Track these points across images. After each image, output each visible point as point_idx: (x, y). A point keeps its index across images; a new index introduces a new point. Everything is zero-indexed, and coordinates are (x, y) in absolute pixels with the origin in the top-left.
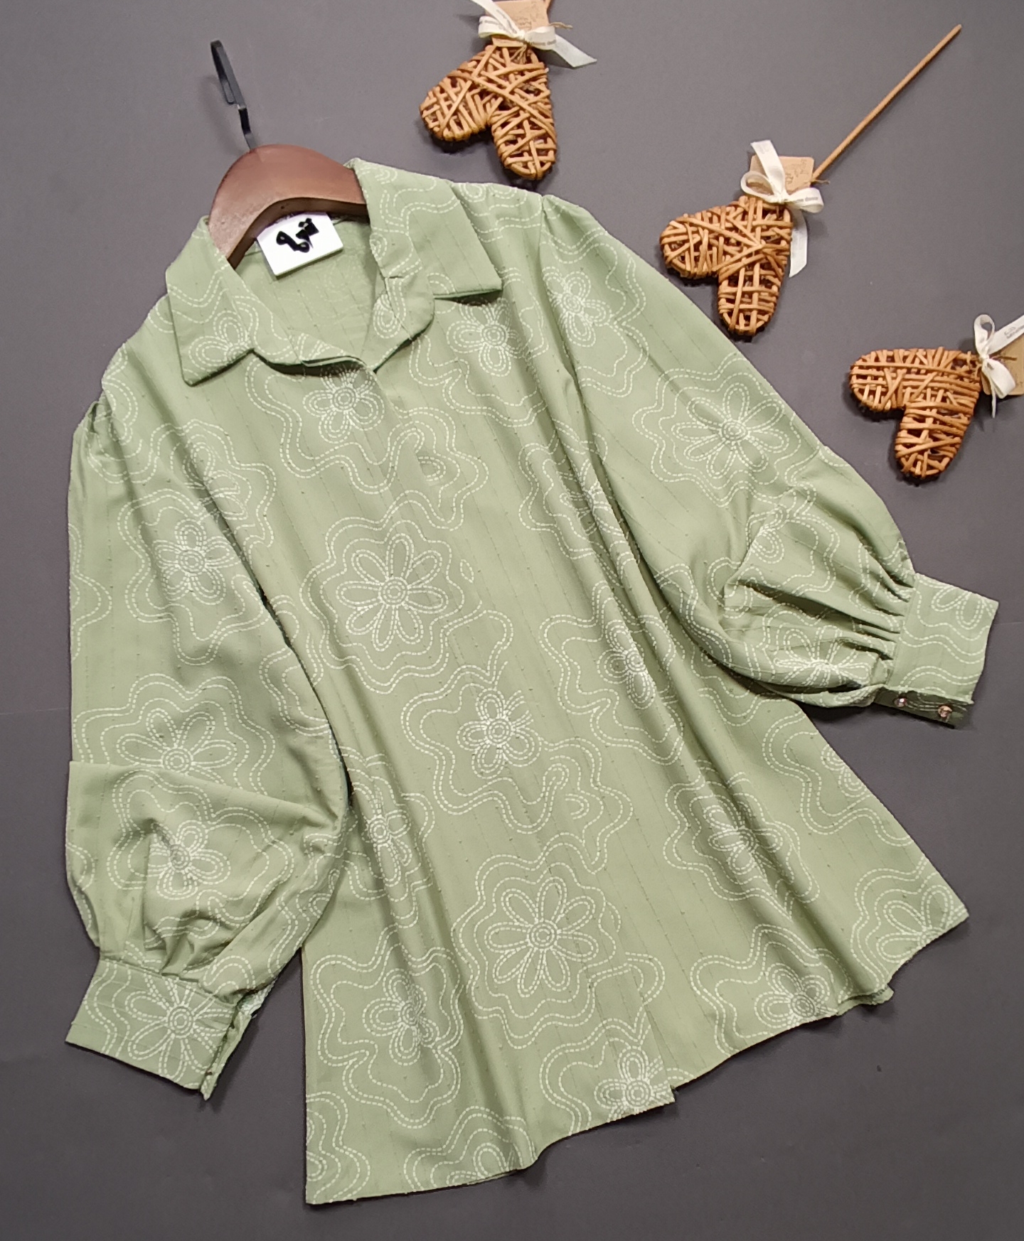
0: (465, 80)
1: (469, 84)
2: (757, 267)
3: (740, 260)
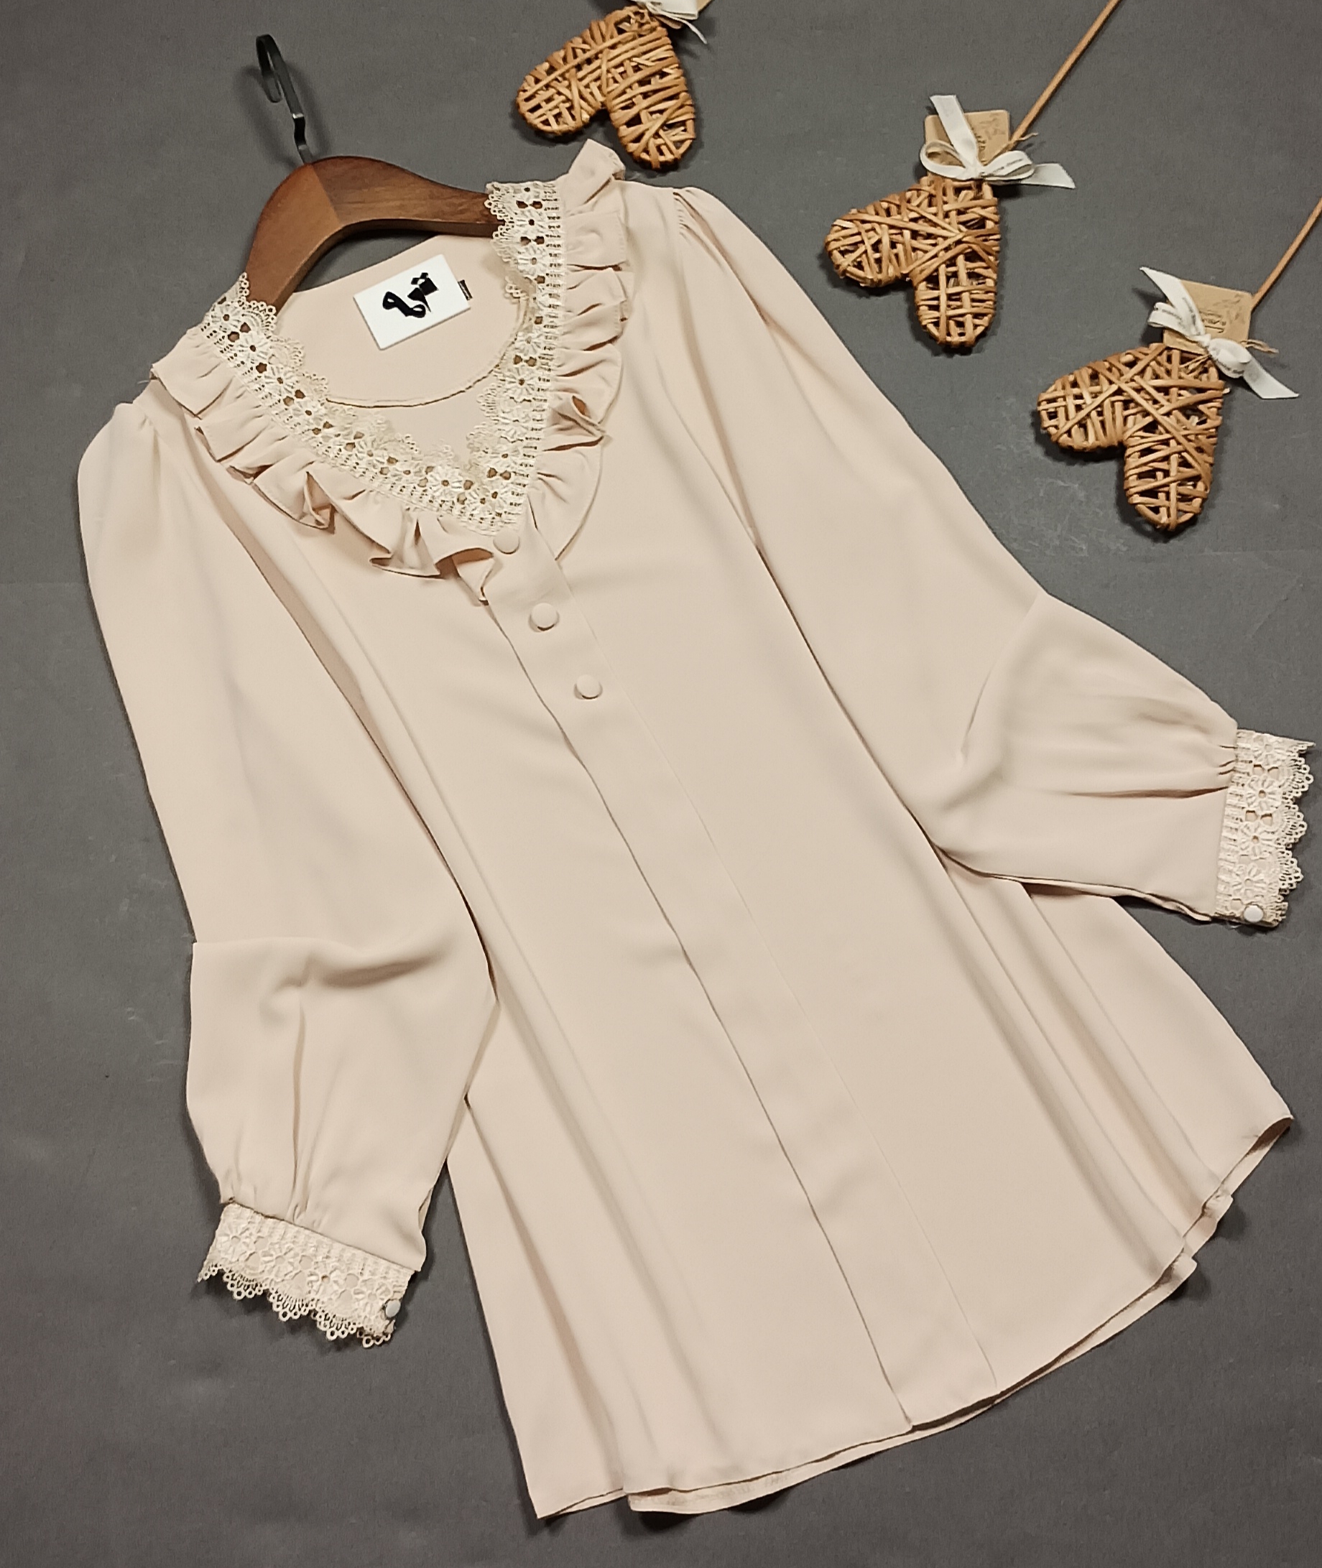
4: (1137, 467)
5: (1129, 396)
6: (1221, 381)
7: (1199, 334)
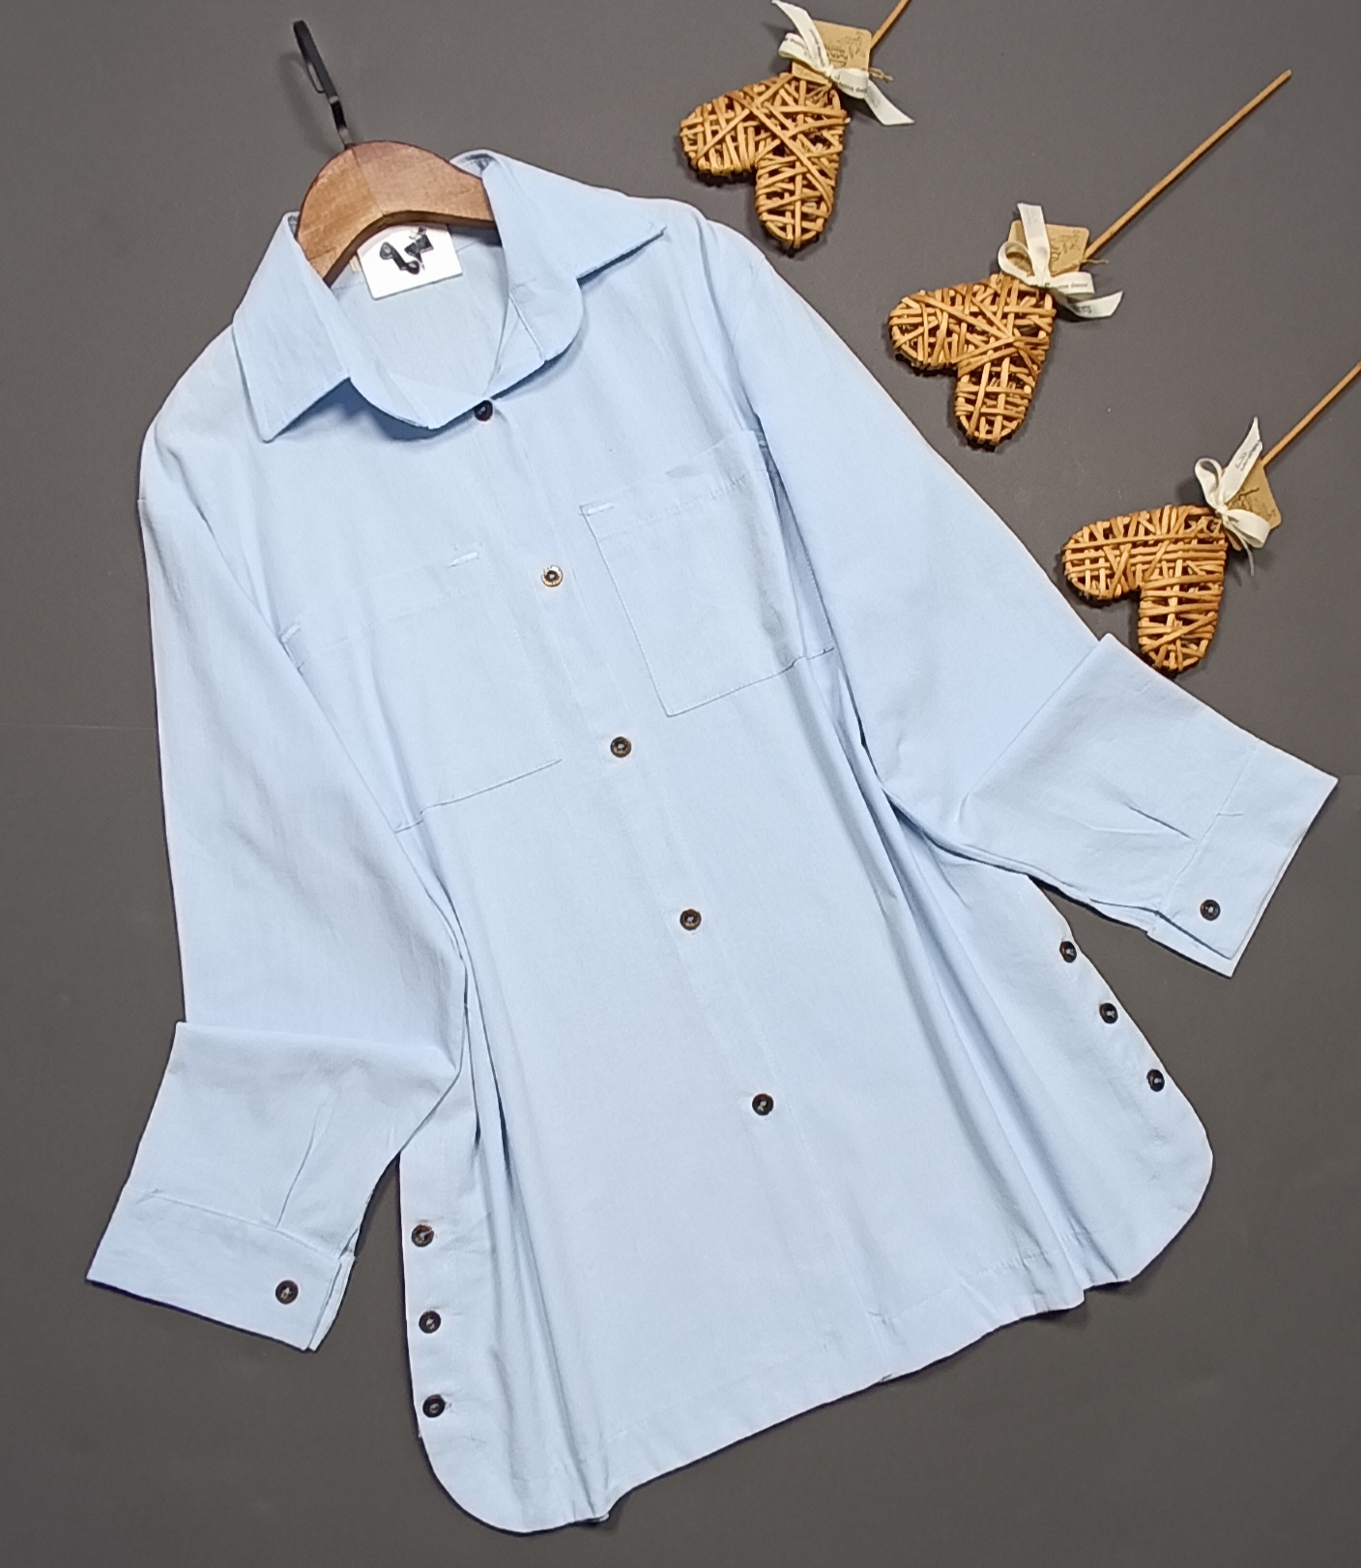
0: (743, 107)
1: (746, 112)
2: (1006, 362)
3: (984, 353)
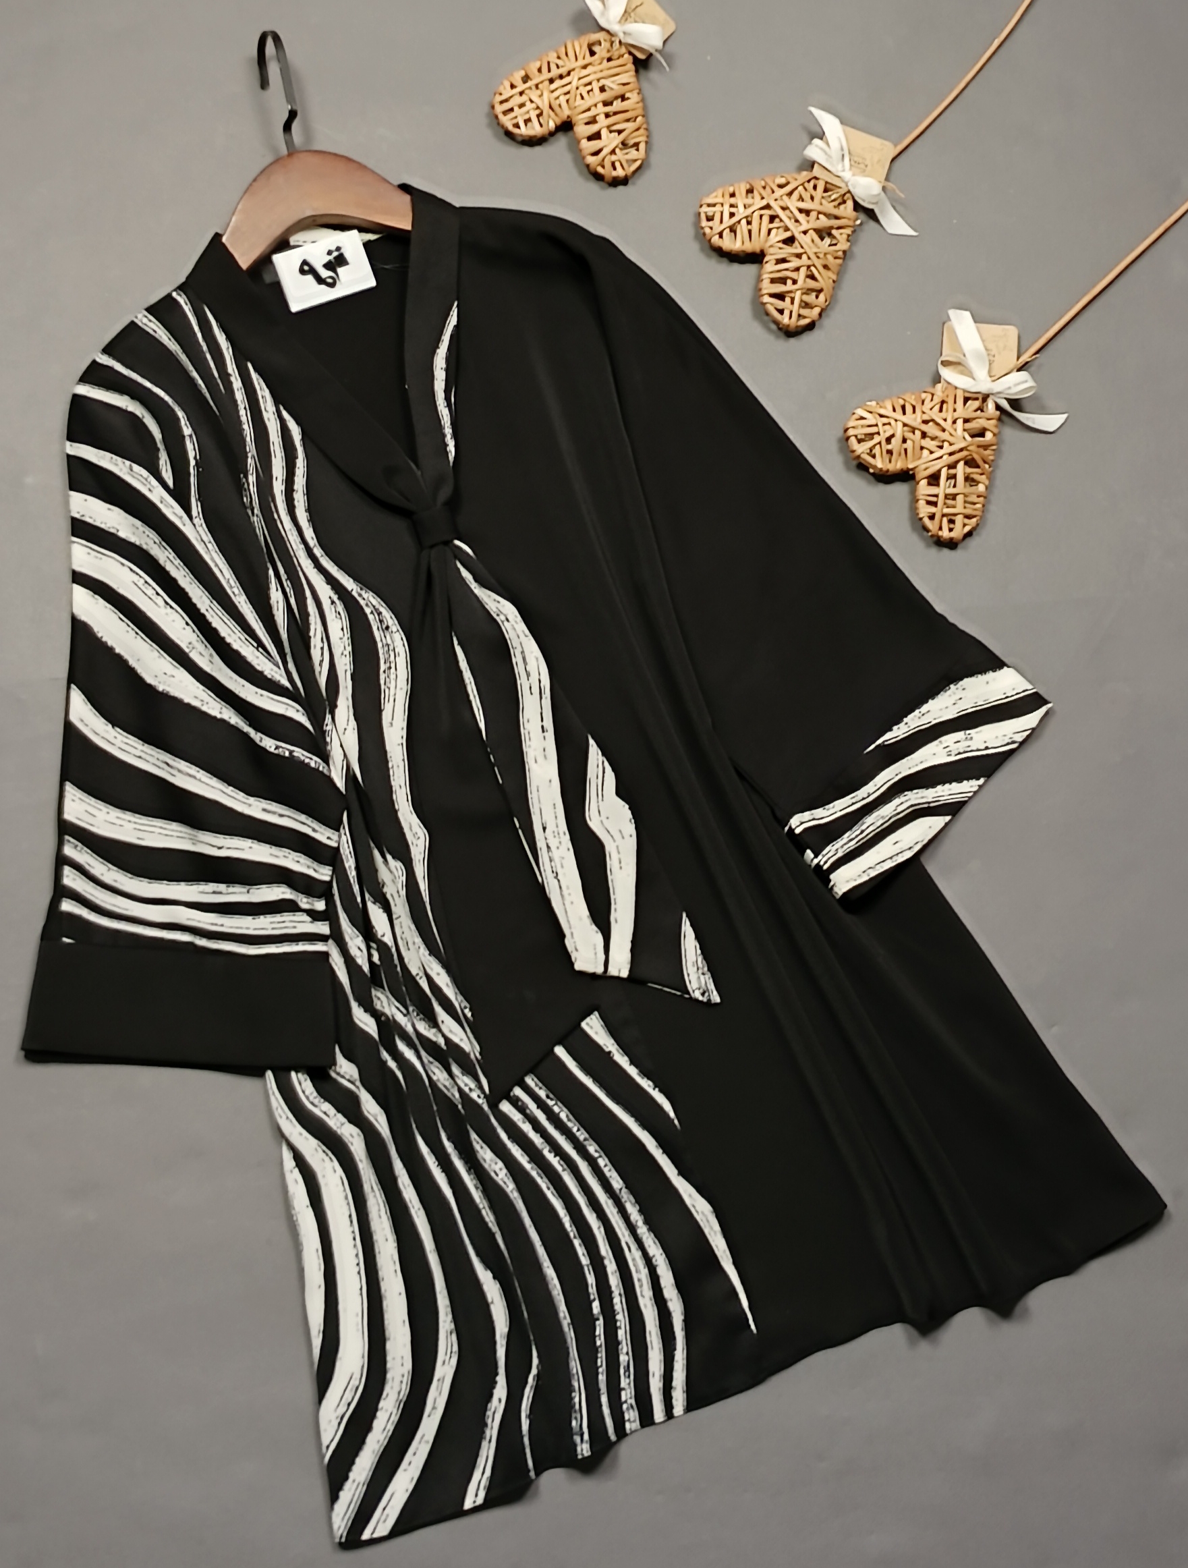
3: (941, 457)
4: (772, 272)
5: (775, 211)
6: (854, 213)
7: (844, 171)
